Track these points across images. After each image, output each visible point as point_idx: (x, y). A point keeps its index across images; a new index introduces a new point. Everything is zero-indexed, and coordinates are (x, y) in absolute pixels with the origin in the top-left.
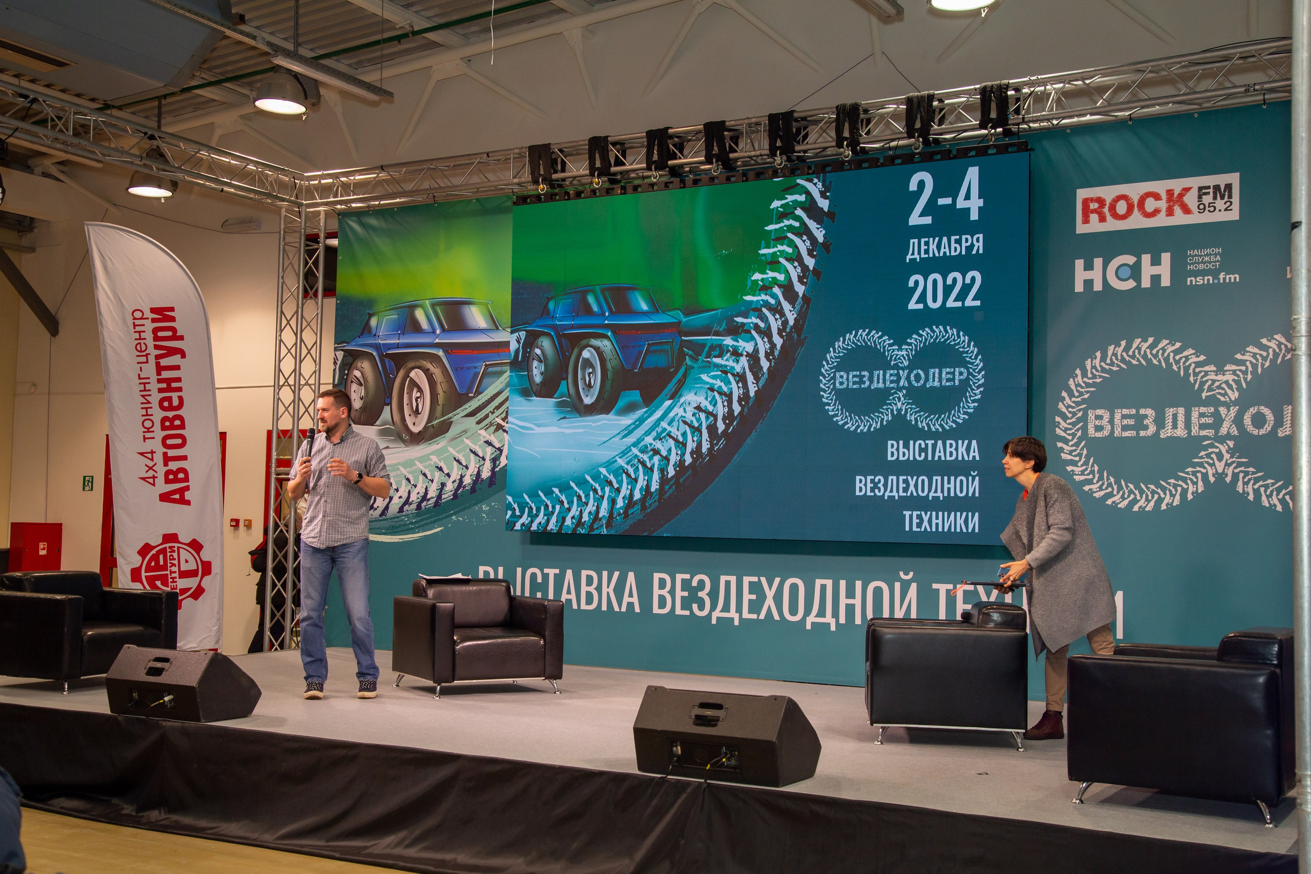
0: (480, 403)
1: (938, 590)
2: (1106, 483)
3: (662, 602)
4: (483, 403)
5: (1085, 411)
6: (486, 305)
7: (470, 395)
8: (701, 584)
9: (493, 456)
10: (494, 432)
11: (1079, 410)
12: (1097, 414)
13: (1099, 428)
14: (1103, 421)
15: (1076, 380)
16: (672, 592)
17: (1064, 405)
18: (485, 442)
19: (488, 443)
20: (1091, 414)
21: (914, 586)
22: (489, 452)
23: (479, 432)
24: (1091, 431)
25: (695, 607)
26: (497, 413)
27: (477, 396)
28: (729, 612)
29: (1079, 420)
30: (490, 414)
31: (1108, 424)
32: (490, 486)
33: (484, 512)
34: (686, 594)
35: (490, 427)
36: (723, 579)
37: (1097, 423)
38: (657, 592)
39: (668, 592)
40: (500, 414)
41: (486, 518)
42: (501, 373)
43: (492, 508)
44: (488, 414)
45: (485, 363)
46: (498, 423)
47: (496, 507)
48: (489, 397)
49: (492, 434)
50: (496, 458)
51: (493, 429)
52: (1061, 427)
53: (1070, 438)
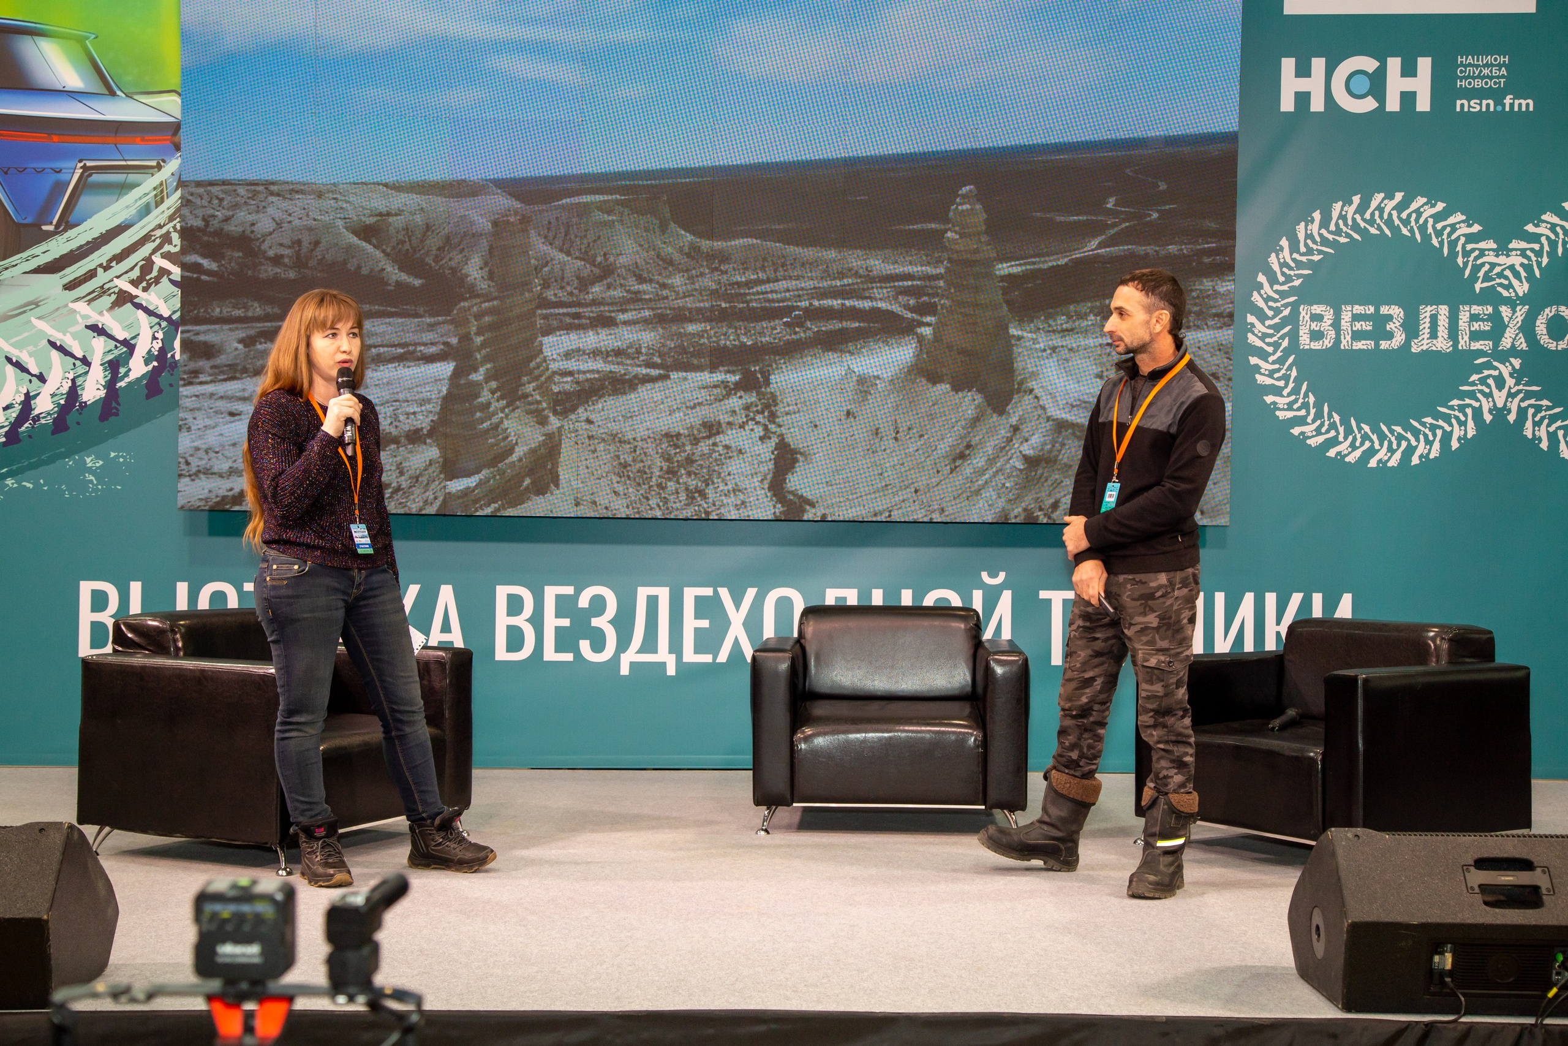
0: (73, 245)
1: (1049, 601)
2: (1327, 423)
3: (515, 639)
4: (81, 247)
5: (1295, 306)
6: (81, 41)
7: (44, 228)
8: (598, 606)
9: (110, 357)
10: (112, 308)
11: (1286, 306)
12: (1313, 312)
13: (1316, 335)
14: (1323, 324)
15: (1281, 256)
16: (537, 620)
17: (1261, 296)
18: (87, 327)
19: (97, 330)
20: (1304, 312)
21: (1007, 596)
22: (99, 349)
23: (71, 305)
24: (1304, 340)
25: (585, 646)
26: (118, 269)
27: (65, 230)
28: (655, 651)
29: (1285, 322)
30: (100, 271)
31: (1331, 328)
32: (103, 417)
33: (90, 471)
34: (565, 622)
35: (99, 296)
36: (643, 593)
37: (1314, 326)
38: (502, 621)
39: (526, 620)
40: (126, 272)
41: (95, 482)
42: (125, 188)
43: (109, 463)
44: (96, 269)
45: (82, 164)
46: (121, 290)
47: (121, 460)
48: (97, 235)
49: (105, 312)
50: (118, 361)
51: (107, 300)
52: (1256, 332)
53: (1270, 349)
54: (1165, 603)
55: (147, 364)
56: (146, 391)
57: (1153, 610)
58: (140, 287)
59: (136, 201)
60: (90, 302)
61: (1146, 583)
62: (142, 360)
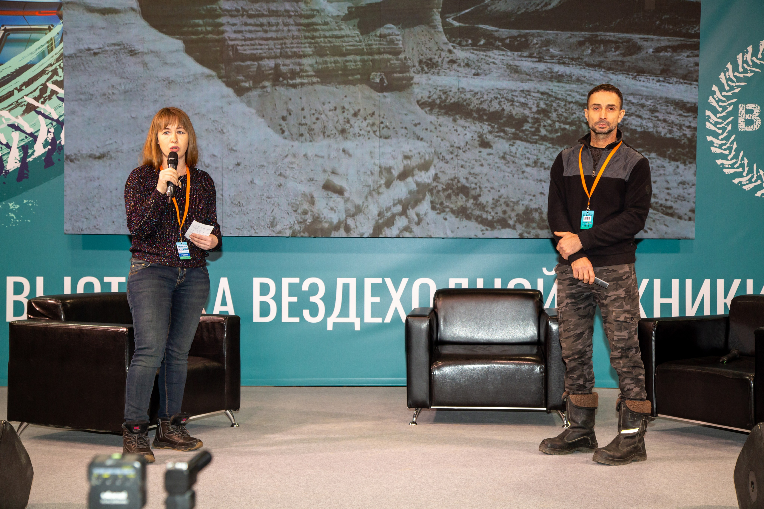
2: (755, 176)
3: (265, 310)
4: (4, 77)
5: (736, 105)
8: (314, 289)
9: (23, 143)
10: (23, 114)
11: (730, 105)
12: (747, 108)
13: (749, 122)
14: (754, 115)
15: (727, 74)
16: (278, 298)
17: (715, 99)
18: (9, 125)
19: (15, 127)
20: (742, 109)
22: (16, 138)
24: (742, 125)
25: (306, 313)
26: (26, 90)
28: (347, 316)
29: (729, 114)
30: (16, 92)
31: (758, 118)
32: (20, 179)
33: (12, 211)
34: (295, 299)
35: (15, 107)
36: (340, 282)
37: (748, 117)
38: (257, 299)
39: (272, 298)
40: (31, 93)
41: (15, 218)
42: (30, 42)
43: (23, 207)
44: (13, 91)
45: (3, 28)
46: (28, 103)
47: (30, 205)
48: (13, 70)
49: (19, 117)
50: (27, 146)
51: (21, 109)
52: (711, 121)
53: (720, 132)
54: (627, 282)
55: (44, 147)
56: (44, 164)
57: (621, 287)
58: (40, 101)
59: (36, 50)
60: (10, 110)
61: (616, 271)
62: (42, 145)
